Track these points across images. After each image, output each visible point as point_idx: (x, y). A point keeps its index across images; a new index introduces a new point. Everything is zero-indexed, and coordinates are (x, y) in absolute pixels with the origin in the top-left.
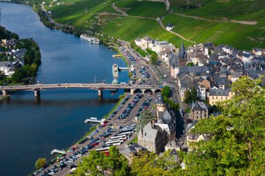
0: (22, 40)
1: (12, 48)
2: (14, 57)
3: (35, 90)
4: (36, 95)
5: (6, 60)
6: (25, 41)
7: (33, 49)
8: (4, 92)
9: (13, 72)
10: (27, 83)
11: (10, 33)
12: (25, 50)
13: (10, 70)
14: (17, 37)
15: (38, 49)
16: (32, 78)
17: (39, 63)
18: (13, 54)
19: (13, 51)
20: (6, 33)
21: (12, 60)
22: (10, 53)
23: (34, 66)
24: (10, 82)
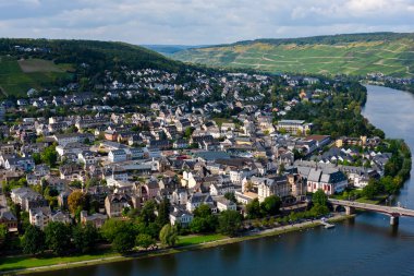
0: (388, 141)
1: (372, 149)
2: (372, 163)
3: (393, 214)
4: (392, 222)
5: (360, 164)
6: (393, 142)
7: (402, 155)
8: (348, 209)
9: (366, 184)
10: (382, 202)
11: (373, 128)
12: (390, 154)
13: (363, 180)
14: (382, 135)
15: (409, 156)
16: (391, 197)
17: (407, 177)
18: (371, 158)
19: (373, 154)
20: (367, 127)
21: (368, 166)
22: (368, 157)
23: (397, 179)
24: (359, 197)
